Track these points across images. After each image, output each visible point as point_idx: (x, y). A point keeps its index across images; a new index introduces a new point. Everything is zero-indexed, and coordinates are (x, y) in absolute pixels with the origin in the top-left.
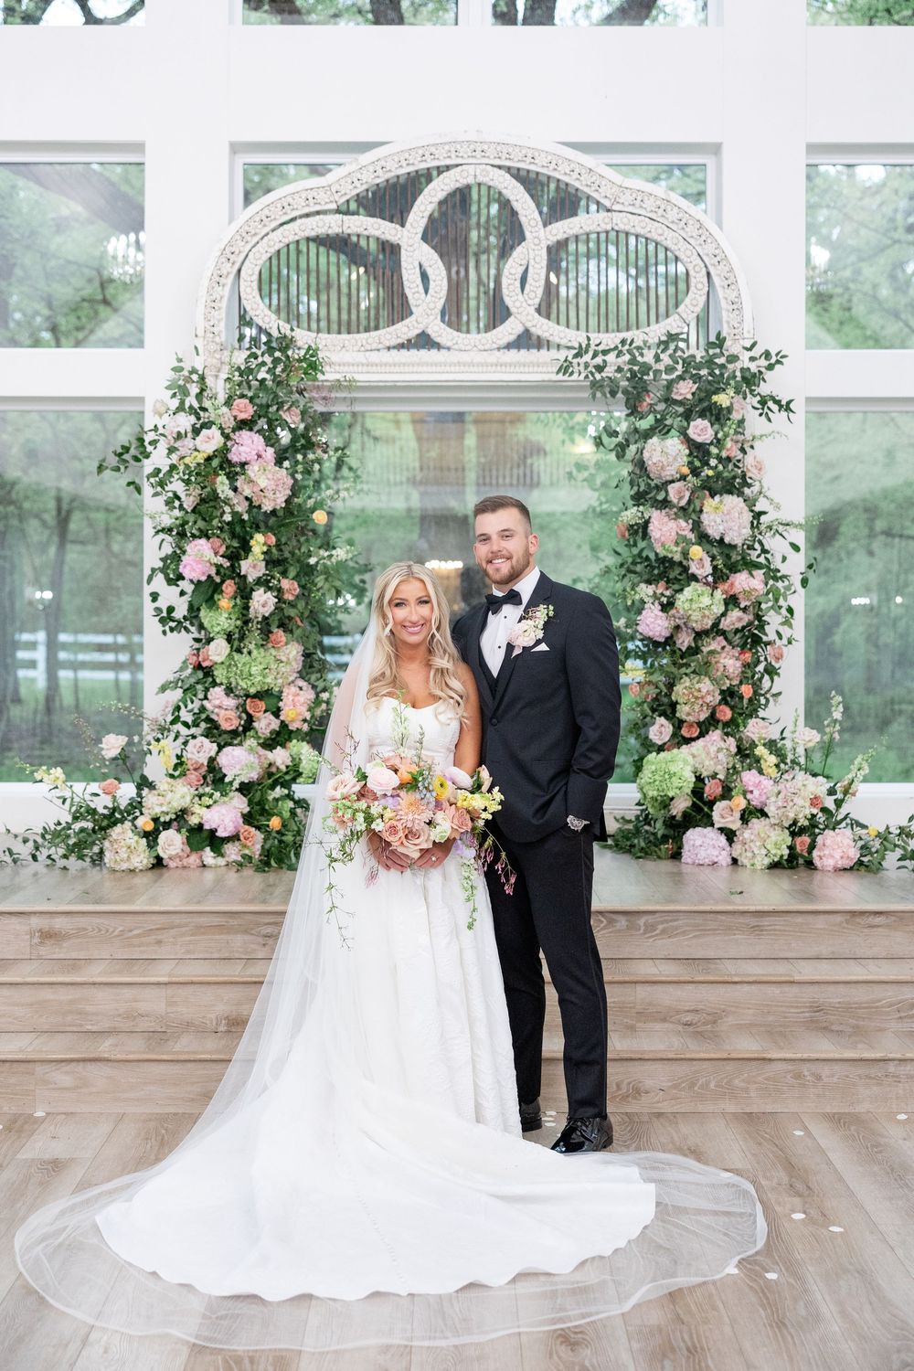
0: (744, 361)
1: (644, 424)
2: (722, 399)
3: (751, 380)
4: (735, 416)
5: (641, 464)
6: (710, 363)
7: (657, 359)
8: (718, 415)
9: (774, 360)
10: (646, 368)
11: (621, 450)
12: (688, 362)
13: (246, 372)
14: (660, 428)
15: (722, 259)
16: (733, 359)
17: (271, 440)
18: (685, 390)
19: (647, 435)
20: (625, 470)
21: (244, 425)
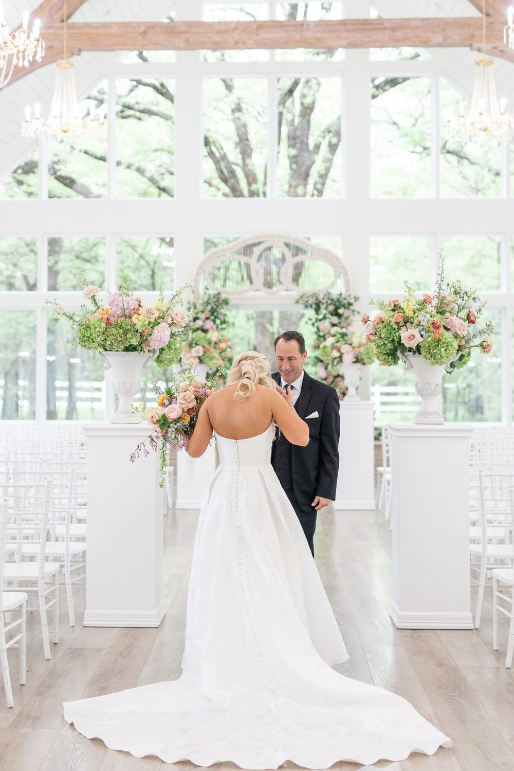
0: (348, 300)
1: (321, 317)
2: (341, 311)
3: (350, 304)
4: (345, 315)
5: (318, 328)
6: (338, 300)
7: (323, 299)
8: (339, 316)
9: (356, 299)
10: (320, 302)
11: (313, 325)
12: (332, 300)
13: (207, 303)
14: (324, 318)
15: (343, 268)
16: (345, 299)
17: (214, 321)
18: (331, 308)
19: (320, 320)
20: (315, 330)
21: (207, 318)
